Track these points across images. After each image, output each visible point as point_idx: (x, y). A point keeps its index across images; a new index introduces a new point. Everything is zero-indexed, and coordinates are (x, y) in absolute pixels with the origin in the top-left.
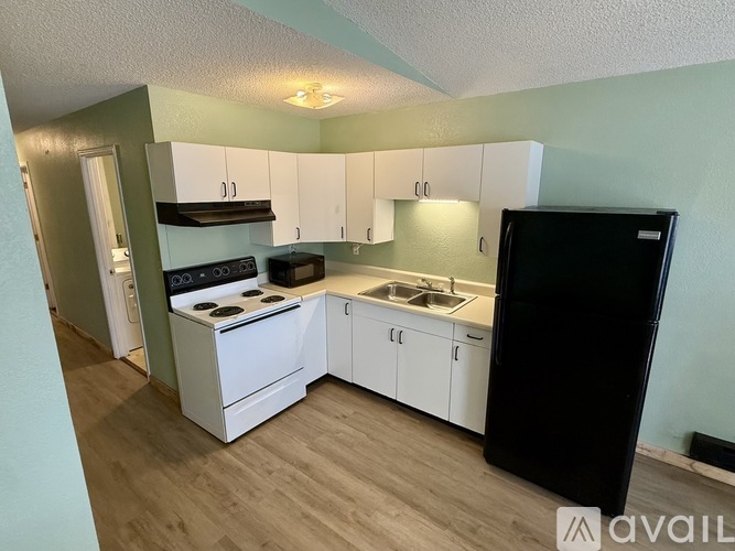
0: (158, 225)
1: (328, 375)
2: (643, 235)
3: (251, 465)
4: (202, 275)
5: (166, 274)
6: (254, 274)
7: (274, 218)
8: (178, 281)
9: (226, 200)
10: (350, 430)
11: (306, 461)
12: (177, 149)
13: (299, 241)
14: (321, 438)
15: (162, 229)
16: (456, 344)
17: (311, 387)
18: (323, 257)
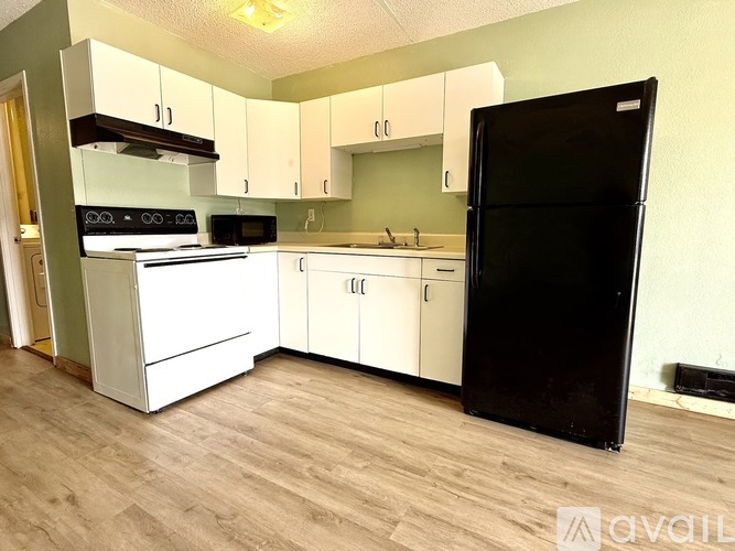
0: (71, 148)
1: (280, 348)
2: (622, 107)
3: (178, 432)
4: (127, 218)
5: (79, 208)
6: (193, 230)
7: (217, 157)
8: (94, 217)
9: (159, 125)
10: (306, 395)
11: (251, 424)
12: (98, 51)
13: (246, 196)
14: (270, 403)
15: (75, 153)
16: (425, 283)
17: (259, 359)
18: (274, 218)
